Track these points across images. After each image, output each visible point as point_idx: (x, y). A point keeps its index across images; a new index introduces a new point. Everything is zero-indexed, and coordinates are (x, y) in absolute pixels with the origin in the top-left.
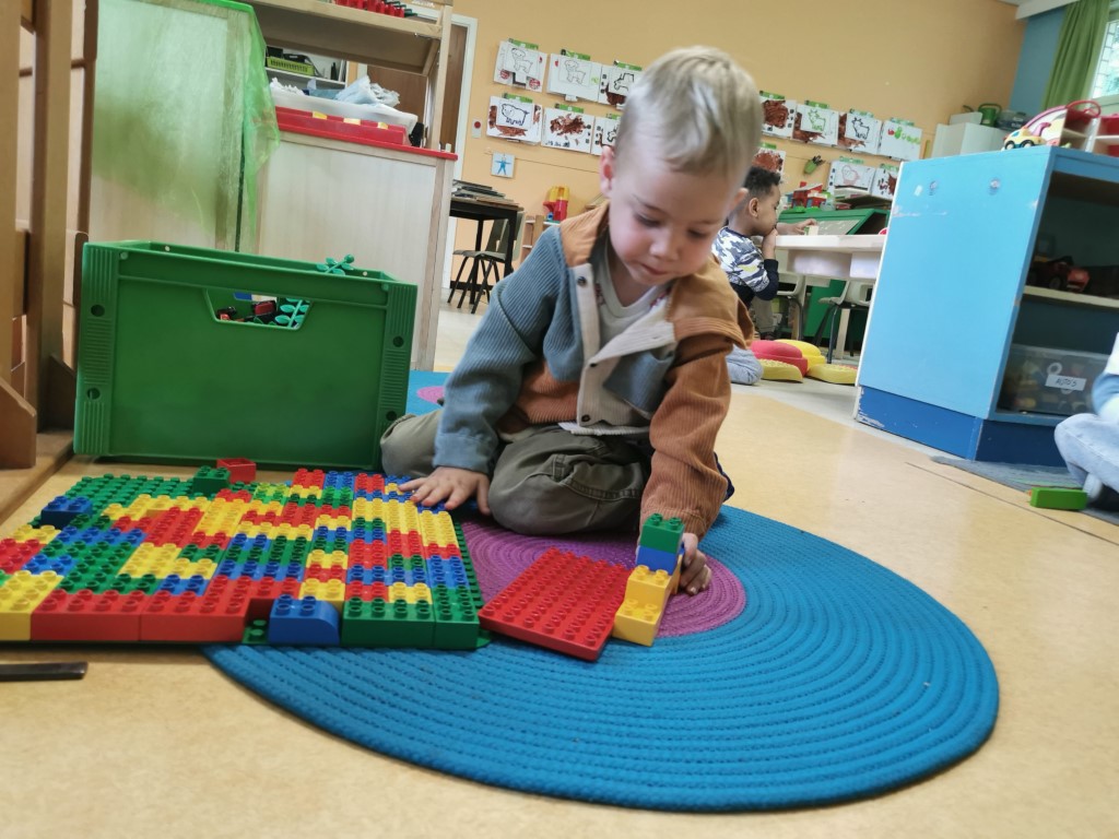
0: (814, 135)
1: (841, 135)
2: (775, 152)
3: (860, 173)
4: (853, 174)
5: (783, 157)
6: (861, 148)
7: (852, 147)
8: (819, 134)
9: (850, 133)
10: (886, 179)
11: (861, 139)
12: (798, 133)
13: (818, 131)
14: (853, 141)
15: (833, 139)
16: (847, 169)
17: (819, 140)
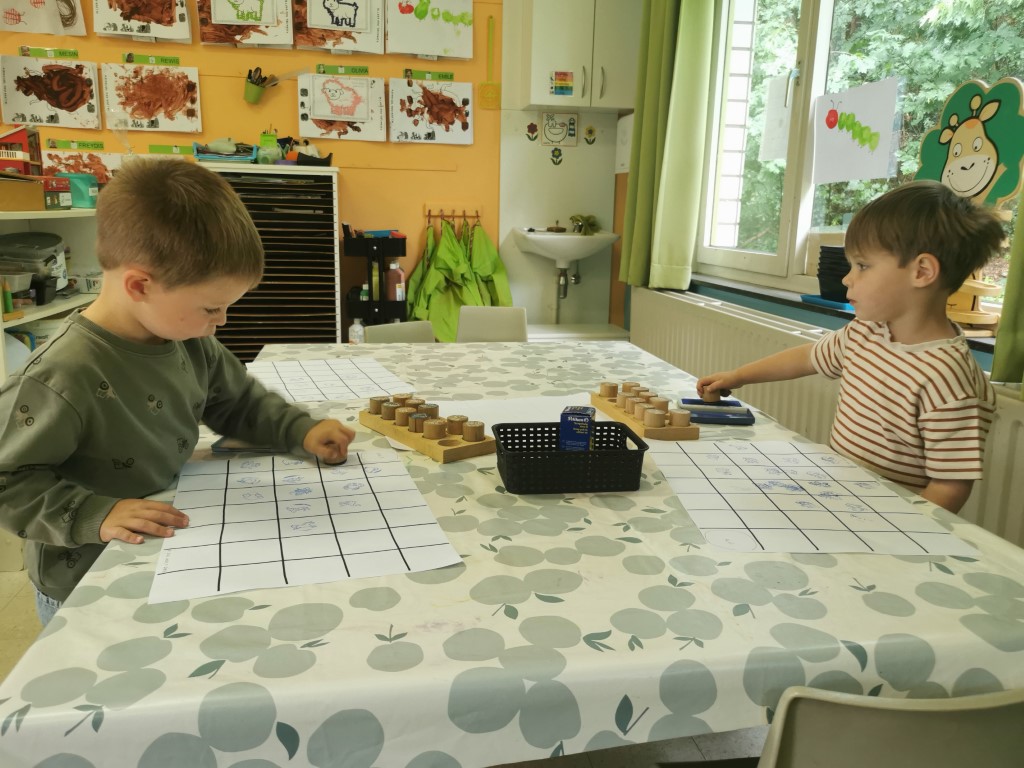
0: (242, 30)
1: (300, 26)
2: (176, 70)
3: (362, 92)
4: (348, 95)
5: (193, 78)
6: (347, 45)
7: (329, 44)
8: (255, 28)
9: (317, 18)
10: (418, 96)
11: (345, 28)
12: (208, 29)
13: (251, 22)
14: (325, 35)
15: (283, 35)
16: (331, 86)
17: (254, 38)
